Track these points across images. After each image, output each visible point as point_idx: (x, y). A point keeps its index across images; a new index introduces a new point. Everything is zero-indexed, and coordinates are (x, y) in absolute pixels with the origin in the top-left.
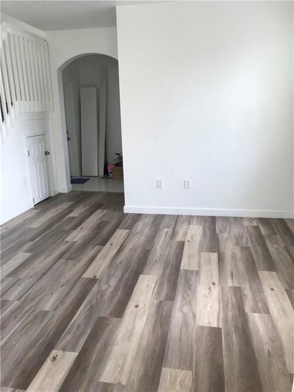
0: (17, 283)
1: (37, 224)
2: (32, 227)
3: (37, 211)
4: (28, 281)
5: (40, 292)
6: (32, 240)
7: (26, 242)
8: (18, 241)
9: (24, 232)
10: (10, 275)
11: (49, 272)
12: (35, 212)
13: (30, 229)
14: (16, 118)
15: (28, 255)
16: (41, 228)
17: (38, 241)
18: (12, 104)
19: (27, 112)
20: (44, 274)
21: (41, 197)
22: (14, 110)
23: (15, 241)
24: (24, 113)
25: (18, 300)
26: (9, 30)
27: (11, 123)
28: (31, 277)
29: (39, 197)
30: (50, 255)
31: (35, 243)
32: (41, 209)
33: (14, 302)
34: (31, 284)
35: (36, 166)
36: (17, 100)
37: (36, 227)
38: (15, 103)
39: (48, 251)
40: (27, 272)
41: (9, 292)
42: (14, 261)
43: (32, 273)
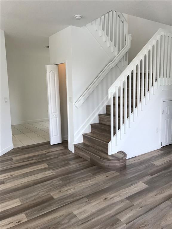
0: (130, 208)
1: (159, 163)
2: (155, 164)
3: (163, 152)
4: (139, 209)
5: (143, 226)
6: (152, 174)
7: (147, 175)
8: (142, 172)
9: (148, 166)
10: (128, 198)
11: (155, 209)
12: (161, 152)
13: (153, 165)
14: (157, 89)
15: (146, 186)
16: (161, 167)
17: (156, 177)
18: (156, 80)
19: (166, 85)
20: (151, 209)
21: (167, 142)
22: (157, 83)
23: (141, 171)
24: (164, 85)
25: (127, 224)
26: (162, 33)
27: (153, 92)
28: (141, 207)
29: (166, 142)
30: (161, 193)
31: (153, 178)
32: (165, 151)
33: (123, 224)
34: (140, 214)
35: (167, 121)
36: (160, 77)
37: (157, 165)
38: (159, 79)
39: (160, 188)
40: (140, 200)
41: (123, 213)
42: (135, 187)
43: (143, 204)
